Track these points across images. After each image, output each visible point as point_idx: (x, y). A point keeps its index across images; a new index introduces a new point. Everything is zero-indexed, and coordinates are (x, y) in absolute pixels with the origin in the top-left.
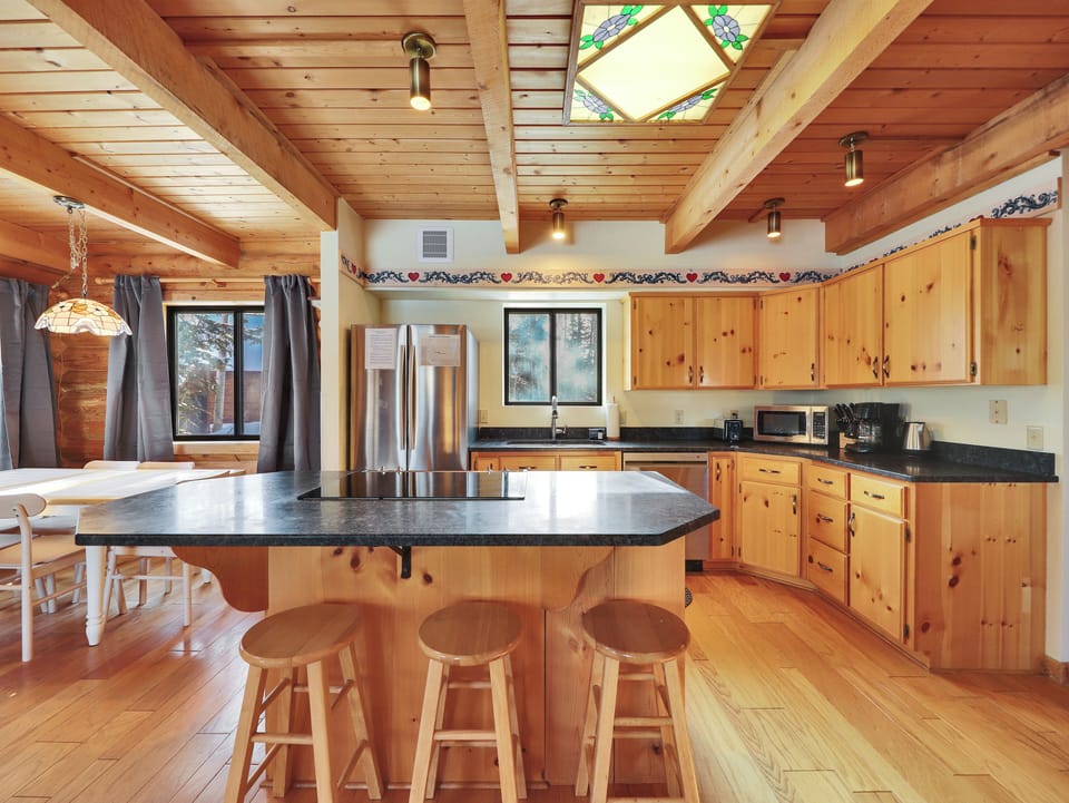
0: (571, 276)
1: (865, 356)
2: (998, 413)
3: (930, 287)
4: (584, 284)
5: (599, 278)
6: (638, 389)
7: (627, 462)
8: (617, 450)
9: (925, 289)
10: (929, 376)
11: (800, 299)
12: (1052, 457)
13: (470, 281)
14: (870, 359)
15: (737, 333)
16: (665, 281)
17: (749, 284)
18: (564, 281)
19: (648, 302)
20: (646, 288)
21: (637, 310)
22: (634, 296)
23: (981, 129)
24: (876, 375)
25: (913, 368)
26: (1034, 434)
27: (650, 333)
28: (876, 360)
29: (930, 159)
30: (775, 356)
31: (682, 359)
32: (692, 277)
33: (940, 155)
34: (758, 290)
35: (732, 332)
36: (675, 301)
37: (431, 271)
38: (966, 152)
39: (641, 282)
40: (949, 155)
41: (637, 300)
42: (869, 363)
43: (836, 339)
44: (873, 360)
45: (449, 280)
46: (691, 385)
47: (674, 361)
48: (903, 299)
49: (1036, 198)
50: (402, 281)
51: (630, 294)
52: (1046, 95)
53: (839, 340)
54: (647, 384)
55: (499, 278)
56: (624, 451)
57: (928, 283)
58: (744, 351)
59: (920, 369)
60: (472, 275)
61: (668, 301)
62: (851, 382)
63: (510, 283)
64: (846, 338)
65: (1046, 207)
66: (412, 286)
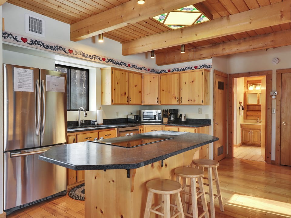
0: (95, 57)
1: (174, 97)
2: (200, 111)
3: (193, 81)
4: (99, 61)
5: (104, 59)
6: (114, 104)
7: (120, 132)
8: (115, 127)
9: (191, 82)
10: (192, 102)
11: (154, 78)
12: (210, 120)
13: (54, 49)
14: (176, 97)
15: (138, 86)
16: (122, 65)
17: (142, 70)
18: (92, 58)
19: (117, 72)
20: (117, 66)
21: (113, 74)
22: (112, 69)
23: (200, 47)
24: (178, 102)
25: (188, 100)
26: (207, 115)
27: (117, 83)
28: (178, 98)
29: (188, 49)
30: (147, 95)
31: (125, 94)
32: (129, 65)
33: (190, 49)
34: (142, 72)
35: (137, 86)
36: (124, 72)
37: (34, 40)
38: (196, 51)
39: (116, 64)
40: (192, 50)
41: (113, 70)
42: (176, 98)
43: (165, 91)
44: (177, 98)
45: (44, 46)
46: (128, 103)
47: (123, 94)
48: (186, 83)
49: (208, 66)
50: (17, 41)
51: (112, 67)
52: (212, 46)
53: (166, 91)
54: (116, 102)
55: (67, 51)
56: (117, 128)
57: (193, 80)
58: (139, 92)
59: (190, 101)
60: (56, 47)
61: (122, 72)
62: (170, 104)
63: (72, 55)
64: (168, 91)
65: (210, 68)
66: (22, 45)
